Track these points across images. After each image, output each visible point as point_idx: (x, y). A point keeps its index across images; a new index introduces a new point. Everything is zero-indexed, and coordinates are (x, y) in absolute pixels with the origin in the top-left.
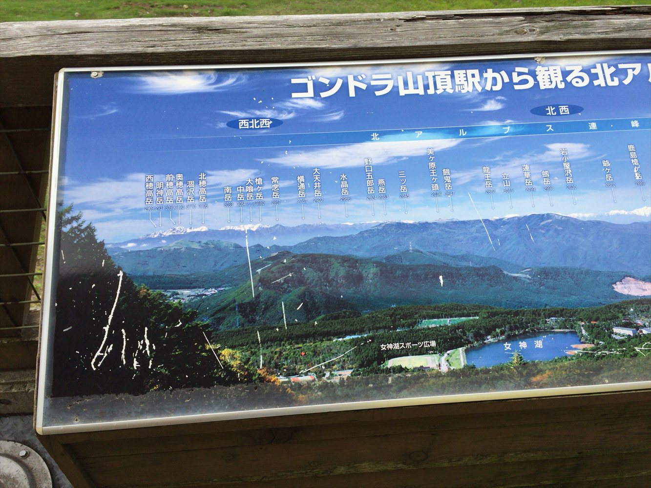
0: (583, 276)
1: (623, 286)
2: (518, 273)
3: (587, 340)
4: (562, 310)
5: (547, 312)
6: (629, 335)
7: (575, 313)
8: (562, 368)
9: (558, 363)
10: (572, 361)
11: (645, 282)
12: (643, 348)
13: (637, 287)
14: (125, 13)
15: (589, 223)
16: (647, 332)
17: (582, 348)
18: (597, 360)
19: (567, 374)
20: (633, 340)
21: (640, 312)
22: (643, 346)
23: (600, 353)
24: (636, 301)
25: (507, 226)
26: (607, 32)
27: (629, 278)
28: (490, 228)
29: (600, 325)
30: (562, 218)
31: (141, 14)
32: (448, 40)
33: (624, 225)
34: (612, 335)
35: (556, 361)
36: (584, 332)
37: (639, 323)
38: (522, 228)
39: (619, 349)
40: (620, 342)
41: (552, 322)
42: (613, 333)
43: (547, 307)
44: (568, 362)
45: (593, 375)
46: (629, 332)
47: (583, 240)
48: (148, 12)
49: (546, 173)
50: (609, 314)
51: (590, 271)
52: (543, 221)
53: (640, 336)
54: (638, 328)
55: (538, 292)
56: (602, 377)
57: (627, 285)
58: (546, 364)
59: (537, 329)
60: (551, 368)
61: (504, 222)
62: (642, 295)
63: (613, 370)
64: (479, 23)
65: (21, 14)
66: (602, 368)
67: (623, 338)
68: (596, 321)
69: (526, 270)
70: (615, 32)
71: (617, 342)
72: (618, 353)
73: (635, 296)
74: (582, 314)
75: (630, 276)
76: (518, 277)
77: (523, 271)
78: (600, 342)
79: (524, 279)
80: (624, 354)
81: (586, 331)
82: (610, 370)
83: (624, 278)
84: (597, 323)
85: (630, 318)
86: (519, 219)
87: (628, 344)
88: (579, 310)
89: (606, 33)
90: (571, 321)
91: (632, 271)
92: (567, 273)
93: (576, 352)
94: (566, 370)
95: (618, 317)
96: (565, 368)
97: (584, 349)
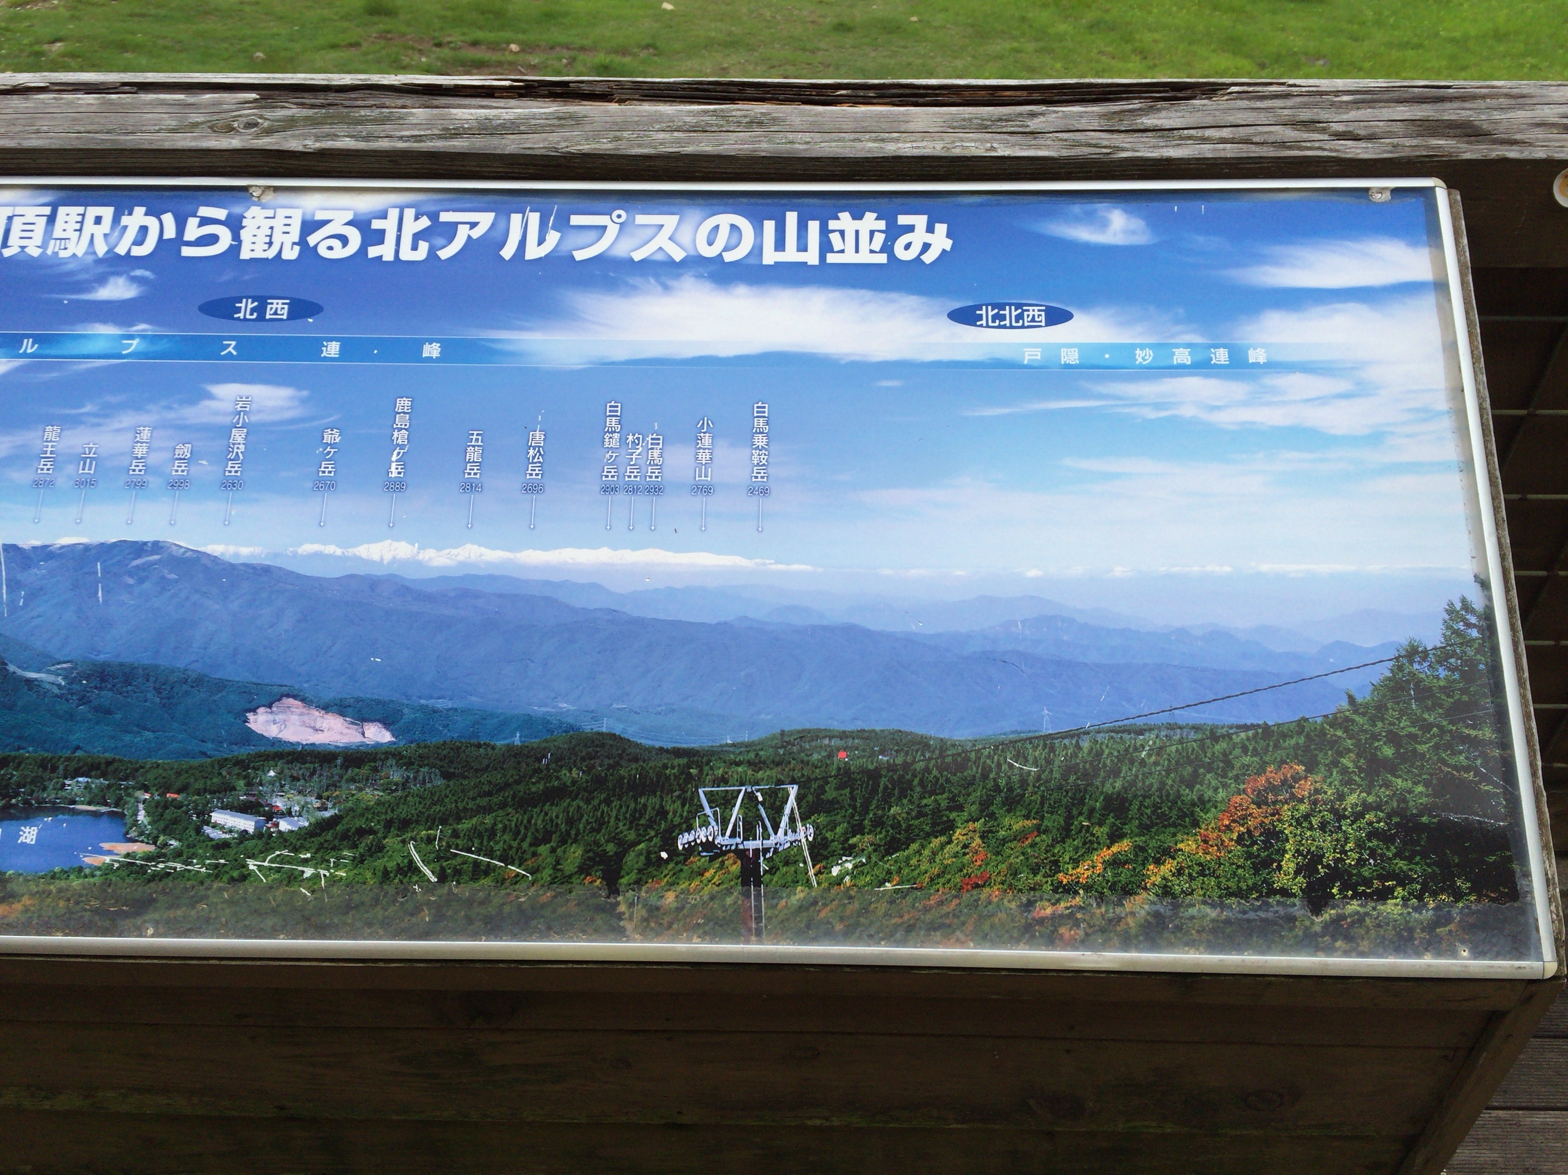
0: (185, 687)
1: (270, 717)
2: (39, 671)
3: (141, 834)
4: (109, 763)
5: (74, 765)
6: (246, 831)
7: (137, 770)
8: (62, 895)
9: (57, 881)
10: (92, 880)
11: (327, 713)
12: (266, 864)
13: (304, 722)
14: (370, 57)
15: (243, 568)
16: (290, 827)
17: (124, 852)
18: (149, 881)
19: (68, 908)
20: (250, 844)
21: (289, 780)
22: (269, 858)
23: (161, 866)
24: (289, 754)
25: (53, 564)
26: (420, 136)
27: (291, 700)
28: (13, 565)
29: (186, 803)
30: (185, 553)
31: (406, 60)
32: (51, 138)
33: (324, 579)
34: (205, 827)
35: (53, 877)
36: (142, 816)
37: (279, 804)
38: (86, 570)
39: (208, 862)
40: (217, 844)
41: (75, 789)
42: (208, 825)
43: (79, 753)
44: (81, 881)
45: (126, 915)
46: (246, 824)
47: (217, 607)
48: (427, 57)
49: (185, 450)
50: (215, 780)
51: (207, 679)
52: (139, 557)
53: (270, 835)
54: (271, 815)
55: (71, 716)
56: (145, 921)
57: (279, 717)
58: (29, 881)
59: (38, 802)
60: (37, 892)
61: (52, 552)
62: (308, 742)
63: (178, 906)
64: (151, 103)
65: (133, 51)
66: (153, 901)
67: (227, 836)
68: (178, 792)
69: (59, 667)
70: (440, 137)
71: (210, 844)
72: (204, 870)
73: (291, 743)
74: (150, 776)
75: (295, 697)
76: (36, 679)
77: (53, 668)
78: (171, 842)
79: (48, 686)
80: (217, 872)
81: (148, 813)
82: (170, 907)
83: (279, 700)
84: (179, 797)
85: (260, 791)
86: (87, 548)
87: (234, 852)
88: (148, 766)
89: (418, 138)
90: (120, 789)
91: (306, 685)
92: (152, 679)
93: (108, 859)
94: (68, 900)
95: (234, 789)
96: (69, 894)
97: (128, 855)
